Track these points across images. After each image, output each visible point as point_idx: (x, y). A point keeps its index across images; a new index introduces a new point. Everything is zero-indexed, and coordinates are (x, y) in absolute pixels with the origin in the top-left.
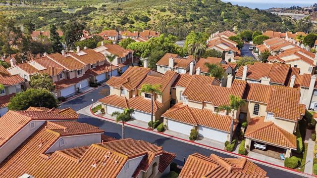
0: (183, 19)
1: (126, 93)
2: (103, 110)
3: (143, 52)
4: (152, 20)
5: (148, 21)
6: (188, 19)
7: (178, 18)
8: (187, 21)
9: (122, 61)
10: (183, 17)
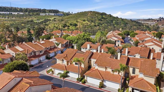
0: (94, 25)
1: (65, 63)
2: (53, 72)
3: (74, 41)
4: (79, 25)
5: (76, 26)
6: (97, 25)
7: (92, 24)
9: (63, 46)
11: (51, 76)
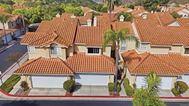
0: (41, 3)
4: (17, 3)
5: (13, 5)
6: (45, 3)
7: (37, 2)
8: (44, 4)
10: (41, 2)
11: (25, 99)
